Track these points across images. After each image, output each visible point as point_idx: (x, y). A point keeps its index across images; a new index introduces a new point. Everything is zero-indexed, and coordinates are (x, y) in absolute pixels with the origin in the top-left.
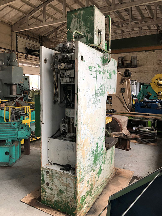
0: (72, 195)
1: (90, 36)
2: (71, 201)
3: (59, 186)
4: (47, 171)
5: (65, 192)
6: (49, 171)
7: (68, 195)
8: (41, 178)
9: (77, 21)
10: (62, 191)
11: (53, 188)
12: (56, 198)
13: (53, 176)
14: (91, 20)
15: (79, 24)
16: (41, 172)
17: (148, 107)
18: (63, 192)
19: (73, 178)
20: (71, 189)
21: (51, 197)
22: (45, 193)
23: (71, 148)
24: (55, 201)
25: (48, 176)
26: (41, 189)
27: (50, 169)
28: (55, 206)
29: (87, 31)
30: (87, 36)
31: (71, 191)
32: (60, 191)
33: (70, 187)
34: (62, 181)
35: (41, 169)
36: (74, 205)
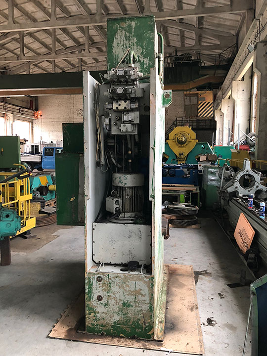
0: (145, 307)
1: (148, 62)
2: (143, 317)
3: (122, 298)
4: (99, 277)
5: (134, 305)
6: (102, 276)
7: (139, 309)
8: (87, 291)
9: (126, 36)
10: (127, 305)
11: (109, 302)
12: (117, 318)
13: (110, 283)
14: (149, 38)
15: (128, 41)
16: (86, 281)
17: (171, 176)
18: (129, 306)
19: (147, 280)
20: (143, 298)
21: (105, 319)
22: (95, 313)
23: (137, 234)
24: (115, 323)
25: (101, 285)
26: (87, 309)
27: (103, 273)
28: (113, 330)
29: (142, 53)
30: (142, 61)
31: (145, 300)
32: (124, 304)
33: (142, 295)
34: (128, 288)
35: (86, 276)
36: (149, 321)
